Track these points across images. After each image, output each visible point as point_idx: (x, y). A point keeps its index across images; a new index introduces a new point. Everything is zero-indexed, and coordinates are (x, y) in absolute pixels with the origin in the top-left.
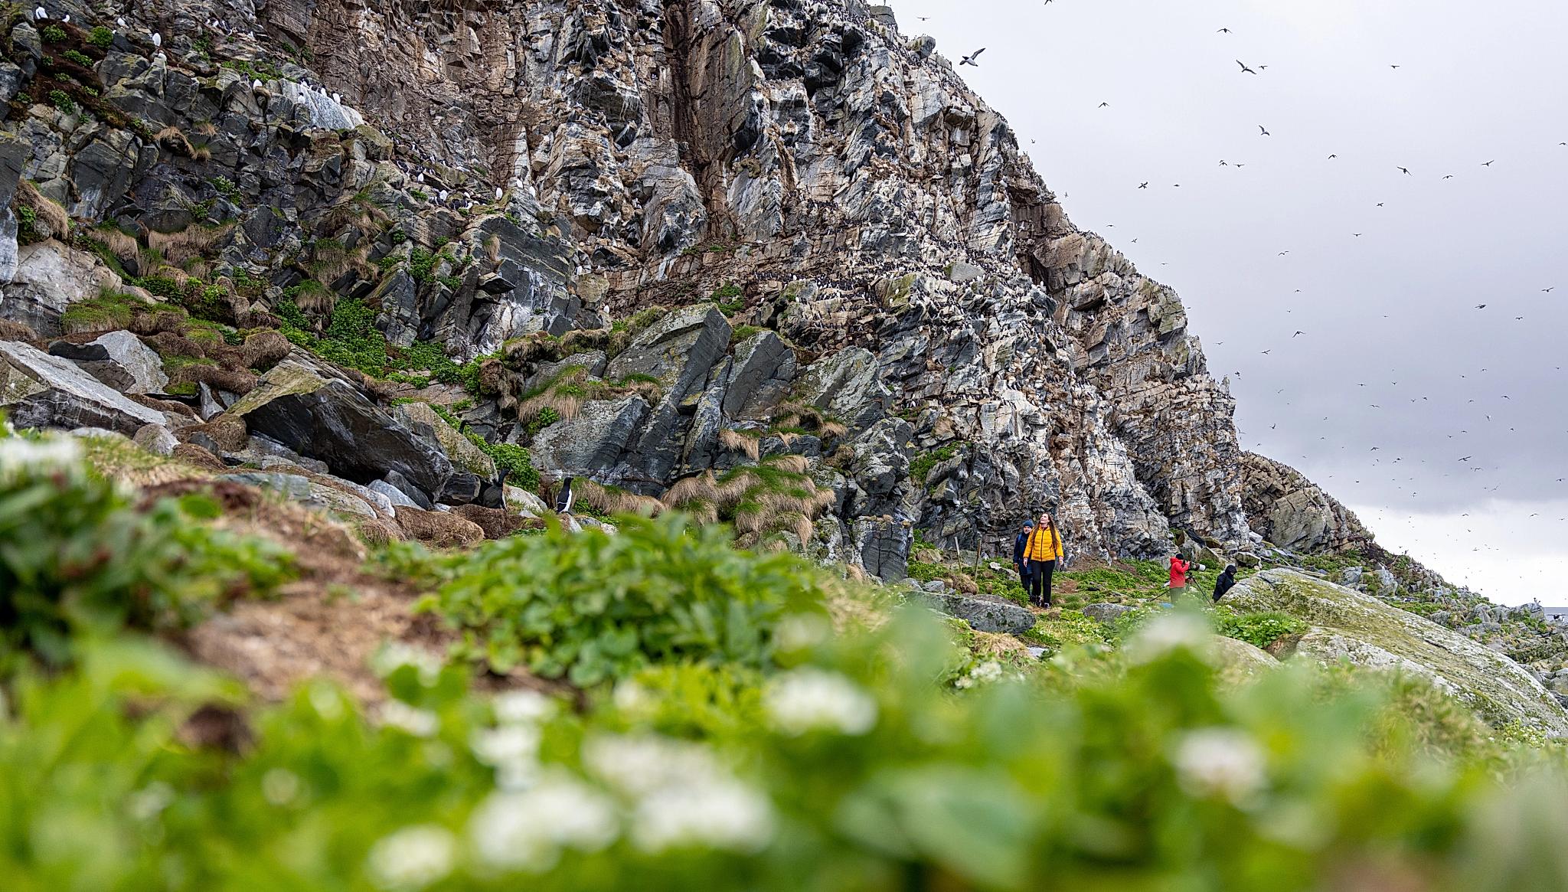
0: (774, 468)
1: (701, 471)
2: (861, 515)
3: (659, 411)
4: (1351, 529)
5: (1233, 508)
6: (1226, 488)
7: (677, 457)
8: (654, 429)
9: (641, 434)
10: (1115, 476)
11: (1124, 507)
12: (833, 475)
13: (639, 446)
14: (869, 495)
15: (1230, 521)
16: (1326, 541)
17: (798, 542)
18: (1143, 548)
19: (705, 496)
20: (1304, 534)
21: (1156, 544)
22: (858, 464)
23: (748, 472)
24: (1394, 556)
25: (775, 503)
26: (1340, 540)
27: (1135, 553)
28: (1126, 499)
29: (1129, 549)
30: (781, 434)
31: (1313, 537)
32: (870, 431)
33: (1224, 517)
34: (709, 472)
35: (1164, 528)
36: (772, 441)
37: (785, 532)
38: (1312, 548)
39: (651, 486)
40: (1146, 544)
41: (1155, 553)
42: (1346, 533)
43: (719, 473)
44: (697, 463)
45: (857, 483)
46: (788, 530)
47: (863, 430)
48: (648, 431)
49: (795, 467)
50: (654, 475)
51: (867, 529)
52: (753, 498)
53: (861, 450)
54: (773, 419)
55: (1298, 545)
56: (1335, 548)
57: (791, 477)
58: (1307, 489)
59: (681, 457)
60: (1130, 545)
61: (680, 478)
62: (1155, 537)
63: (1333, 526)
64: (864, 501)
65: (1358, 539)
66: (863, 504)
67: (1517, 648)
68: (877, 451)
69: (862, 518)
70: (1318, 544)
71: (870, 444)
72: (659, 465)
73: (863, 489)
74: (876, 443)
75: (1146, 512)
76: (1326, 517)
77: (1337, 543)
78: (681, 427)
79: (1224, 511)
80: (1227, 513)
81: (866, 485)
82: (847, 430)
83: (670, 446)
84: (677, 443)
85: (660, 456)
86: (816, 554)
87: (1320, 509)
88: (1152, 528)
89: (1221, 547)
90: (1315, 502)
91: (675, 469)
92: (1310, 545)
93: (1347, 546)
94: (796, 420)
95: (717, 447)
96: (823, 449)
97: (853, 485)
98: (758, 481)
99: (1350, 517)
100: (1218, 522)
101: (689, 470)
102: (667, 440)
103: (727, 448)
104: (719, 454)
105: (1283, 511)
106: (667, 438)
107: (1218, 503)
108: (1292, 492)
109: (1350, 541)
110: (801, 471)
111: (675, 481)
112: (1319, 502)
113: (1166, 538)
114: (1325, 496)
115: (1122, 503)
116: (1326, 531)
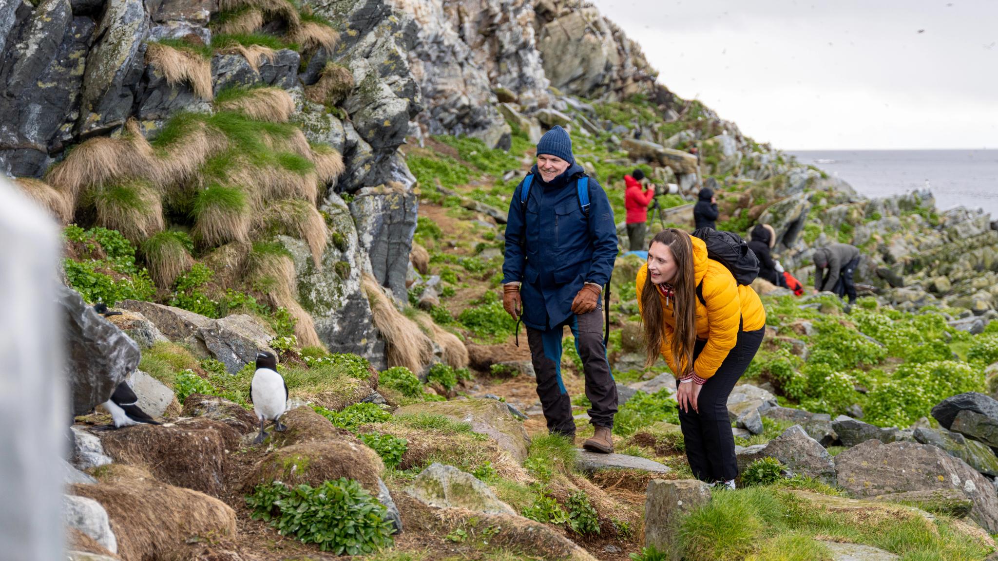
0: (240, 115)
1: (119, 126)
2: (363, 185)
3: (49, 14)
4: (636, 64)
5: (525, 46)
6: (515, 16)
7: (72, 98)
8: (39, 50)
9: (16, 60)
10: (419, 12)
11: (434, 58)
12: (327, 121)
13: (12, 82)
14: (375, 151)
15: (521, 63)
16: (606, 81)
17: (307, 255)
18: (460, 118)
19: (138, 174)
20: (580, 71)
21: (477, 113)
22: (358, 98)
23: (202, 125)
24: (688, 102)
25: (262, 186)
26: (624, 80)
27: (449, 127)
28: (435, 47)
29: (441, 120)
30: (241, 48)
31: (592, 75)
32: (371, 37)
33: (513, 58)
34: (134, 126)
35: (484, 88)
36: (230, 63)
37: (284, 238)
38: (591, 91)
39: (28, 156)
40: (463, 112)
41: (475, 126)
42: (630, 70)
43: (150, 126)
44: (112, 111)
45: (357, 130)
46: (288, 234)
47: (361, 34)
48: (29, 53)
49: (275, 112)
50: (33, 134)
51: (375, 210)
52: (220, 175)
53: (359, 71)
54: (213, 15)
55: (573, 86)
56: (617, 91)
57: (273, 130)
58: (585, 11)
59: (79, 97)
60: (443, 115)
61: (78, 140)
62: (475, 103)
63: (615, 61)
64: (367, 161)
65: (645, 79)
66: (367, 167)
67: (918, 248)
68: (385, 72)
69: (366, 190)
70: (597, 86)
71: (373, 60)
72: (42, 116)
73: (365, 140)
74: (384, 59)
75: (461, 65)
76: (607, 48)
77: (619, 84)
78: (78, 42)
79: (513, 49)
80: (517, 53)
81: (371, 134)
82: (337, 35)
83: (59, 78)
84: (73, 72)
85: (46, 99)
86: (334, 274)
87: (600, 38)
88: (470, 88)
89: (517, 102)
90: (595, 28)
91: (68, 121)
92: (587, 86)
93: (632, 88)
94: (255, 19)
95: (145, 77)
96: (301, 70)
97: (352, 136)
98: (223, 143)
99: (634, 50)
100: (507, 64)
101: (98, 123)
102: (55, 67)
103: (164, 80)
104: (148, 92)
105: (555, 39)
106: (54, 62)
107: (505, 37)
108: (564, 14)
109: (636, 80)
110: (285, 118)
111: (69, 144)
112: (598, 29)
113: (487, 103)
114: (605, 20)
115: (430, 52)
116: (608, 68)
